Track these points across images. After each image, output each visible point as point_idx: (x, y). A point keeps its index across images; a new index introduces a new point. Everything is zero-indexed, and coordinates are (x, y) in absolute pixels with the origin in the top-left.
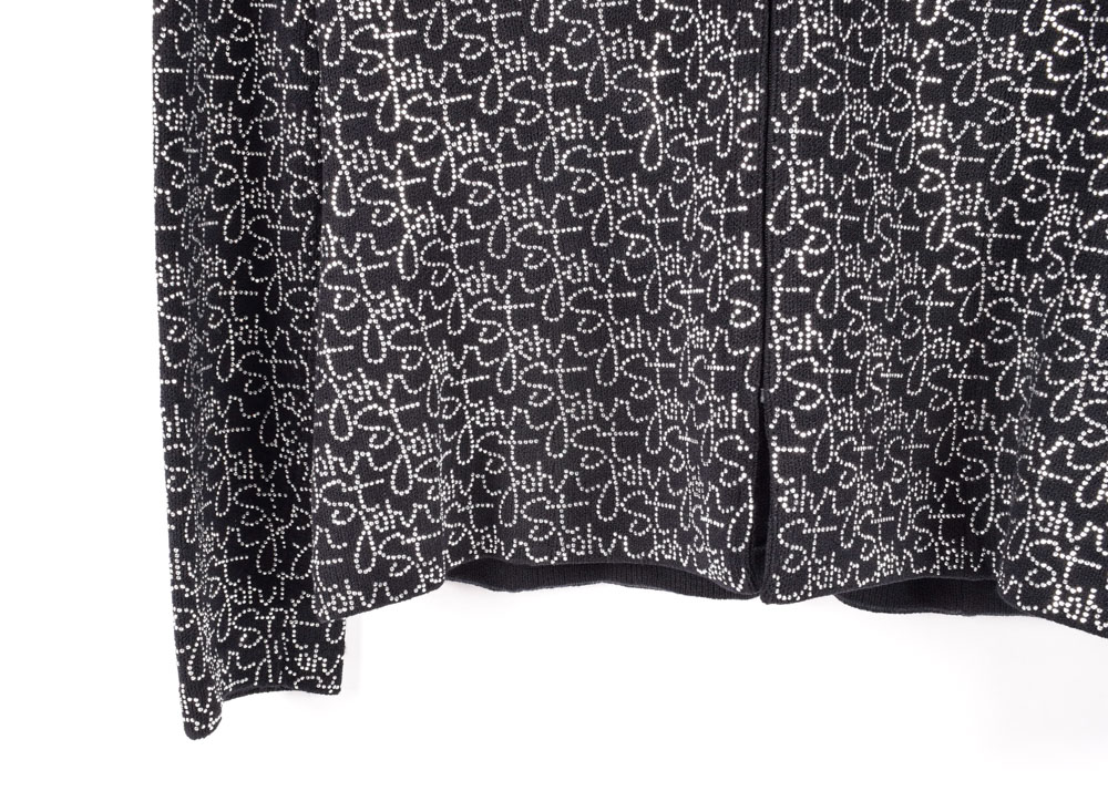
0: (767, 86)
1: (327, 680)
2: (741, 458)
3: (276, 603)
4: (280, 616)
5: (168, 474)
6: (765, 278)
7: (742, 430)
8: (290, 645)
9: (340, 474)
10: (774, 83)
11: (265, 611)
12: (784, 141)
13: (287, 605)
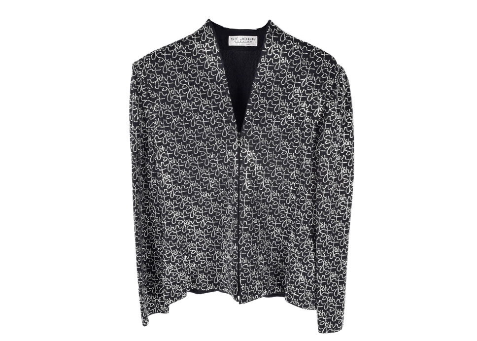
0: (238, 220)
1: (166, 311)
2: (236, 280)
3: (156, 298)
4: (157, 301)
5: (139, 283)
6: (239, 252)
7: (235, 275)
8: (159, 306)
9: (168, 281)
10: (239, 220)
11: (154, 300)
12: (241, 229)
13: (158, 298)
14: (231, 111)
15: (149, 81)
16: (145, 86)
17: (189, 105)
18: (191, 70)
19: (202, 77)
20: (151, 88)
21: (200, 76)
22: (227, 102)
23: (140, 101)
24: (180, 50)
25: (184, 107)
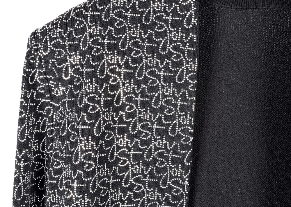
14: (189, 143)
15: (53, 63)
16: (45, 73)
17: (113, 118)
18: (133, 50)
19: (150, 67)
20: (55, 76)
21: (147, 65)
22: (186, 125)
23: (33, 101)
24: (119, 7)
25: (105, 121)
